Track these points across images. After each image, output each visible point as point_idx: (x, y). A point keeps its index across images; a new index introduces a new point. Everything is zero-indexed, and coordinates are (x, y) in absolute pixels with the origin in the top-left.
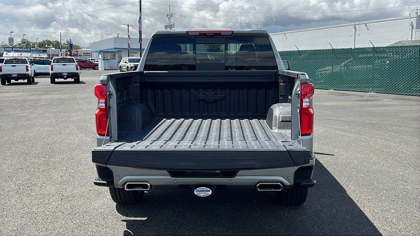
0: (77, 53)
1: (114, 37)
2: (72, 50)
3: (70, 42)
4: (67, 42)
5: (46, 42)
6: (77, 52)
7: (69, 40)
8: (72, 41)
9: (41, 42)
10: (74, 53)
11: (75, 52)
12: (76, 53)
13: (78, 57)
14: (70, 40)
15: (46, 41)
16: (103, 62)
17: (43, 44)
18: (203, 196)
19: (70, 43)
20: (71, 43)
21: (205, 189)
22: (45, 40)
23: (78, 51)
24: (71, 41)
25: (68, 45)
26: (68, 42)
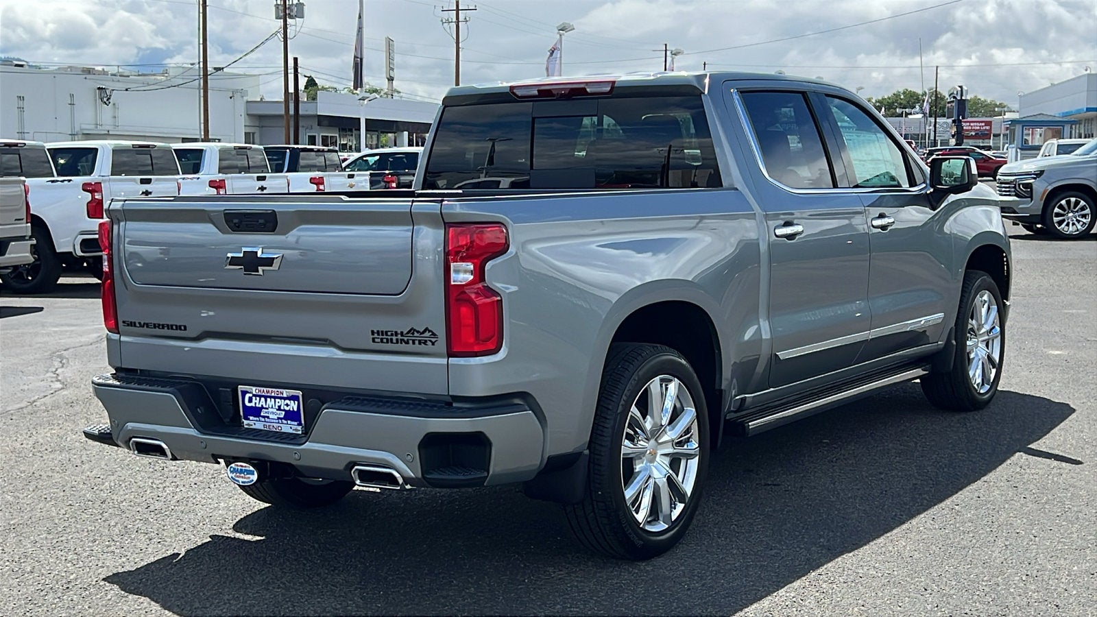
0: (988, 128)
1: (1088, 72)
2: (963, 118)
3: (959, 93)
4: (950, 96)
5: (902, 97)
6: (989, 123)
7: (955, 88)
8: (967, 91)
9: (889, 98)
10: (978, 128)
11: (983, 124)
12: (984, 128)
13: (991, 141)
14: (959, 89)
15: (904, 93)
16: (1019, 154)
17: (893, 103)
18: (242, 482)
19: (959, 98)
20: (963, 98)
21: (245, 467)
22: (901, 90)
23: (991, 122)
24: (962, 91)
25: (954, 104)
26: (953, 93)
